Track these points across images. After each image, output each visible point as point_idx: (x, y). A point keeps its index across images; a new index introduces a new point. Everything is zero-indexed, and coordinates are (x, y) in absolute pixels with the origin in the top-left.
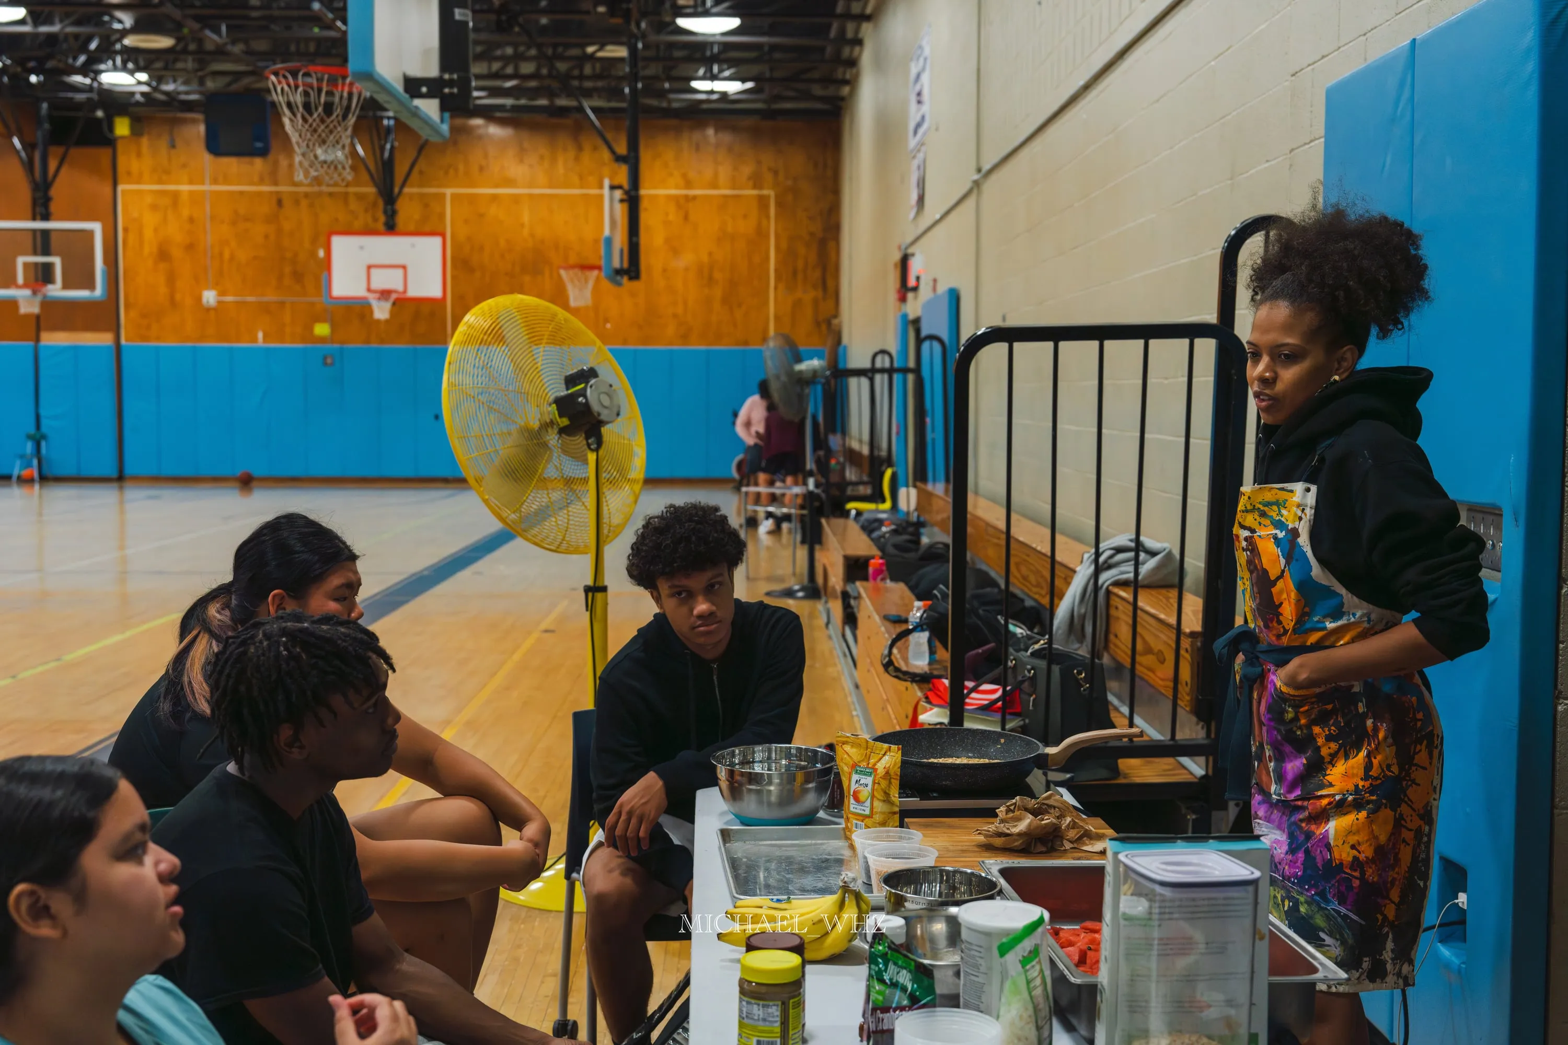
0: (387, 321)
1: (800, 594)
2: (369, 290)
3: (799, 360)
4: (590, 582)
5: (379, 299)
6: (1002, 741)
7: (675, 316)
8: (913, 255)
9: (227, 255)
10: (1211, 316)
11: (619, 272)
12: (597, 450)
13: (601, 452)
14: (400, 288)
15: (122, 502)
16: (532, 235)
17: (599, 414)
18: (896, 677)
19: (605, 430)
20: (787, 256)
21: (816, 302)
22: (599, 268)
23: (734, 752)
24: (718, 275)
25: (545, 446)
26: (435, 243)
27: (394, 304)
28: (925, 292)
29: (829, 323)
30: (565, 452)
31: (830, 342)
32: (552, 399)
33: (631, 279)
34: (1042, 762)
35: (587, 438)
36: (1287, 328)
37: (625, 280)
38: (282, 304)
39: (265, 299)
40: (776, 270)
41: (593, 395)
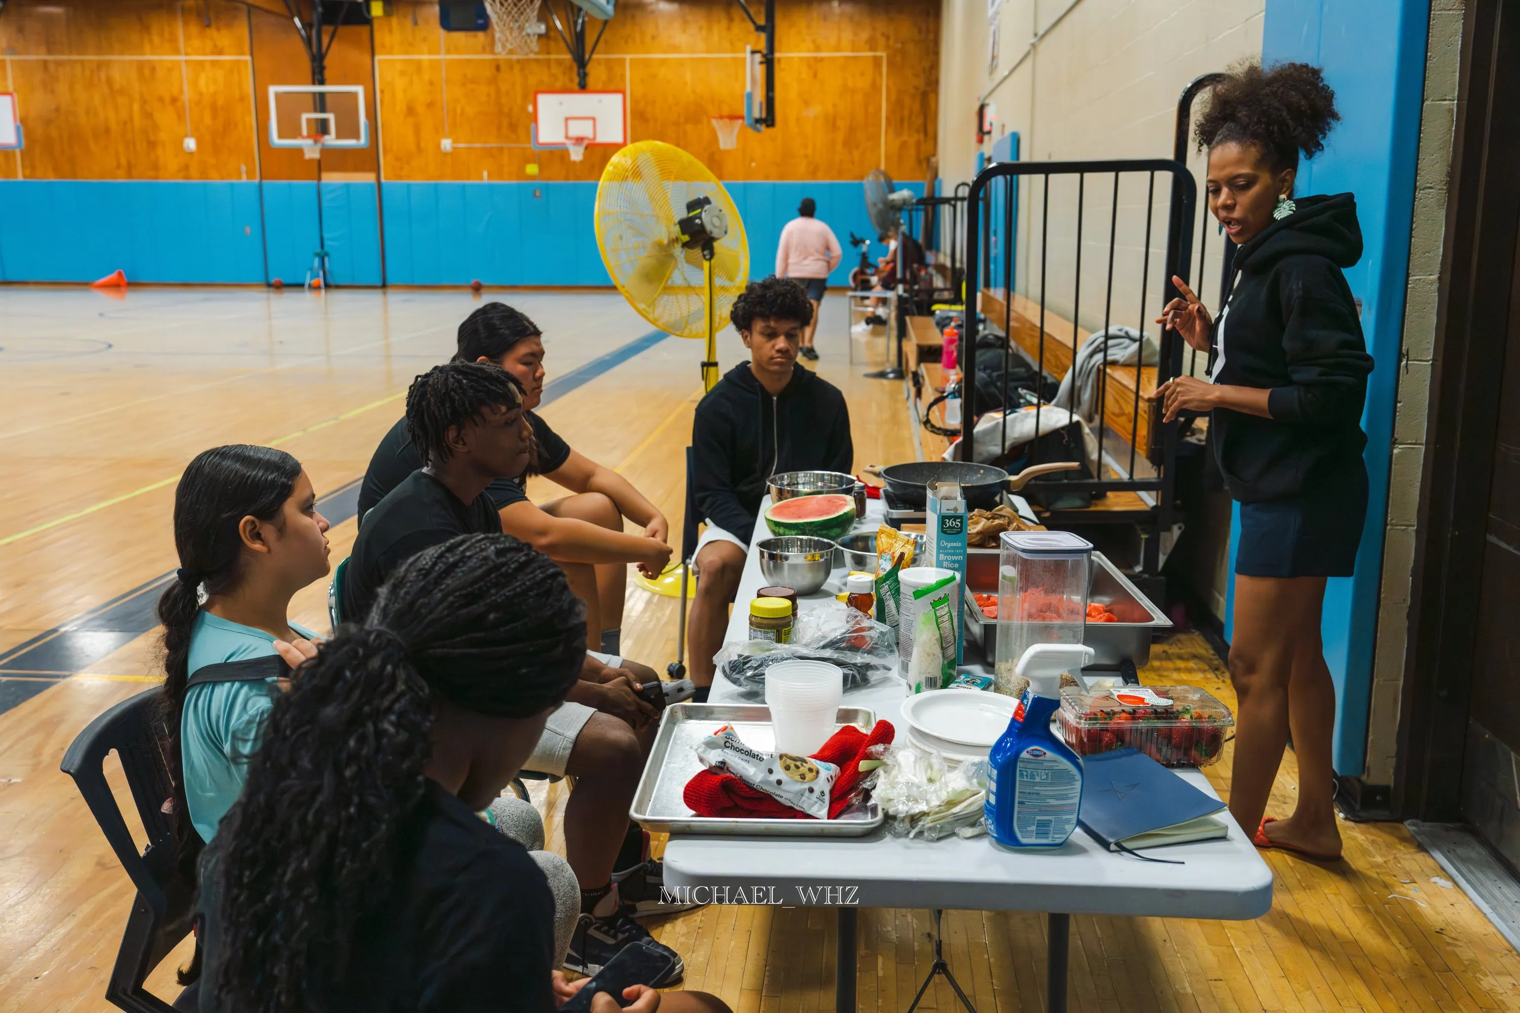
0: (581, 162)
1: (891, 376)
2: (567, 137)
3: (892, 190)
4: (705, 359)
5: (575, 144)
6: (982, 471)
7: (806, 156)
8: (988, 105)
9: (459, 111)
10: (1169, 154)
11: (758, 121)
12: (710, 259)
13: (713, 261)
14: (590, 135)
15: (385, 304)
16: (694, 92)
17: (711, 233)
18: (932, 431)
19: (716, 244)
20: (897, 106)
21: (918, 143)
22: (742, 118)
23: (783, 477)
24: (840, 123)
25: (672, 256)
26: (616, 100)
27: (586, 148)
28: (996, 135)
29: (928, 160)
30: (688, 261)
31: (929, 176)
32: (677, 221)
33: (768, 126)
34: (1006, 486)
35: (703, 250)
36: (1239, 162)
37: (763, 127)
38: (501, 149)
39: (488, 145)
40: (887, 118)
41: (707, 218)
